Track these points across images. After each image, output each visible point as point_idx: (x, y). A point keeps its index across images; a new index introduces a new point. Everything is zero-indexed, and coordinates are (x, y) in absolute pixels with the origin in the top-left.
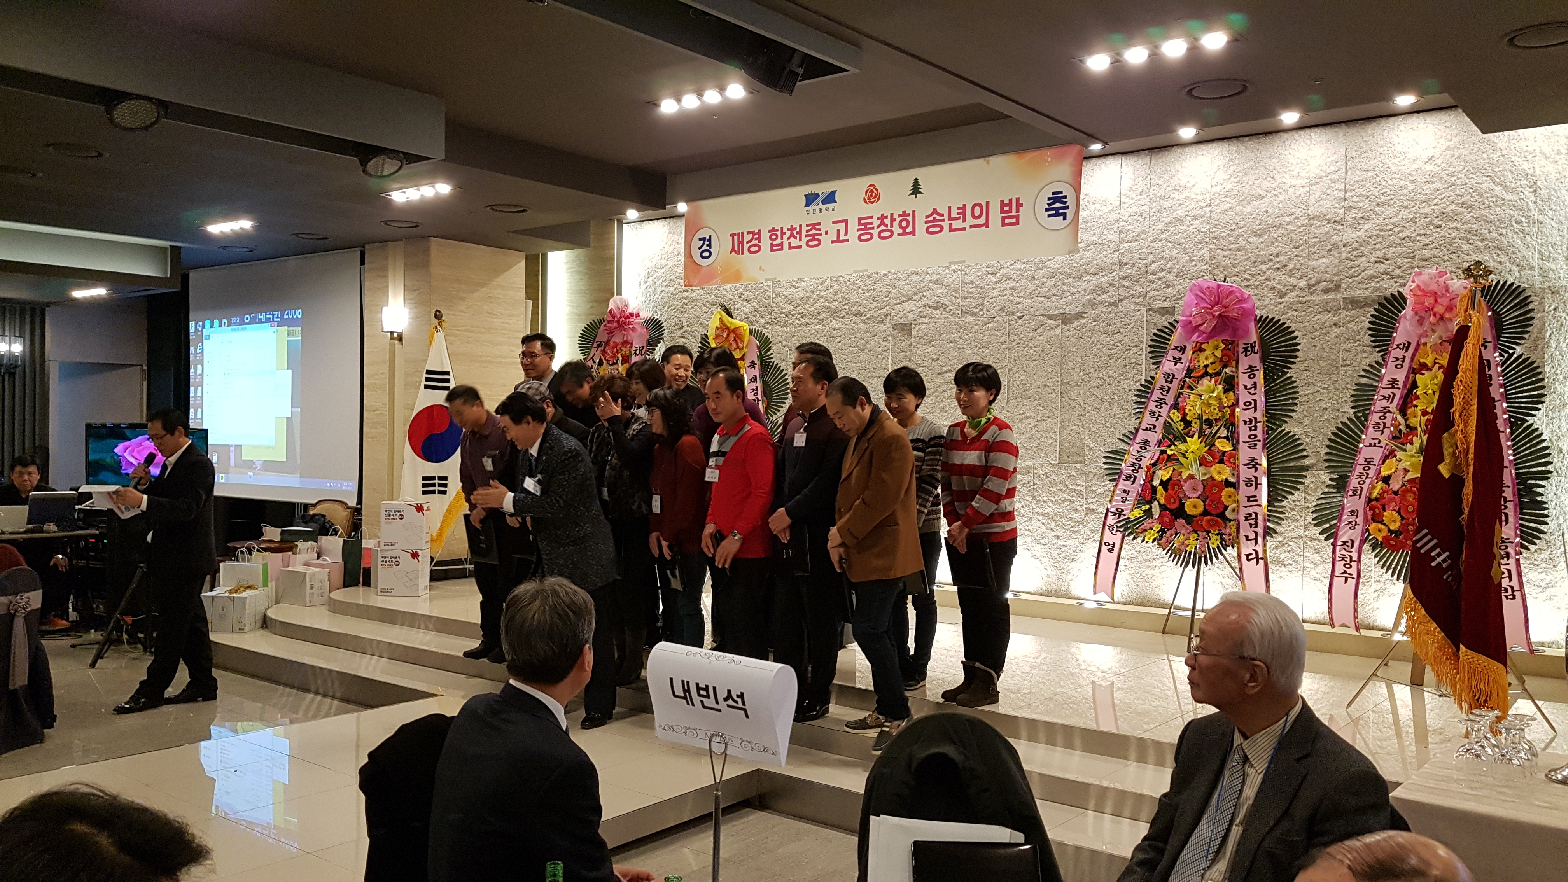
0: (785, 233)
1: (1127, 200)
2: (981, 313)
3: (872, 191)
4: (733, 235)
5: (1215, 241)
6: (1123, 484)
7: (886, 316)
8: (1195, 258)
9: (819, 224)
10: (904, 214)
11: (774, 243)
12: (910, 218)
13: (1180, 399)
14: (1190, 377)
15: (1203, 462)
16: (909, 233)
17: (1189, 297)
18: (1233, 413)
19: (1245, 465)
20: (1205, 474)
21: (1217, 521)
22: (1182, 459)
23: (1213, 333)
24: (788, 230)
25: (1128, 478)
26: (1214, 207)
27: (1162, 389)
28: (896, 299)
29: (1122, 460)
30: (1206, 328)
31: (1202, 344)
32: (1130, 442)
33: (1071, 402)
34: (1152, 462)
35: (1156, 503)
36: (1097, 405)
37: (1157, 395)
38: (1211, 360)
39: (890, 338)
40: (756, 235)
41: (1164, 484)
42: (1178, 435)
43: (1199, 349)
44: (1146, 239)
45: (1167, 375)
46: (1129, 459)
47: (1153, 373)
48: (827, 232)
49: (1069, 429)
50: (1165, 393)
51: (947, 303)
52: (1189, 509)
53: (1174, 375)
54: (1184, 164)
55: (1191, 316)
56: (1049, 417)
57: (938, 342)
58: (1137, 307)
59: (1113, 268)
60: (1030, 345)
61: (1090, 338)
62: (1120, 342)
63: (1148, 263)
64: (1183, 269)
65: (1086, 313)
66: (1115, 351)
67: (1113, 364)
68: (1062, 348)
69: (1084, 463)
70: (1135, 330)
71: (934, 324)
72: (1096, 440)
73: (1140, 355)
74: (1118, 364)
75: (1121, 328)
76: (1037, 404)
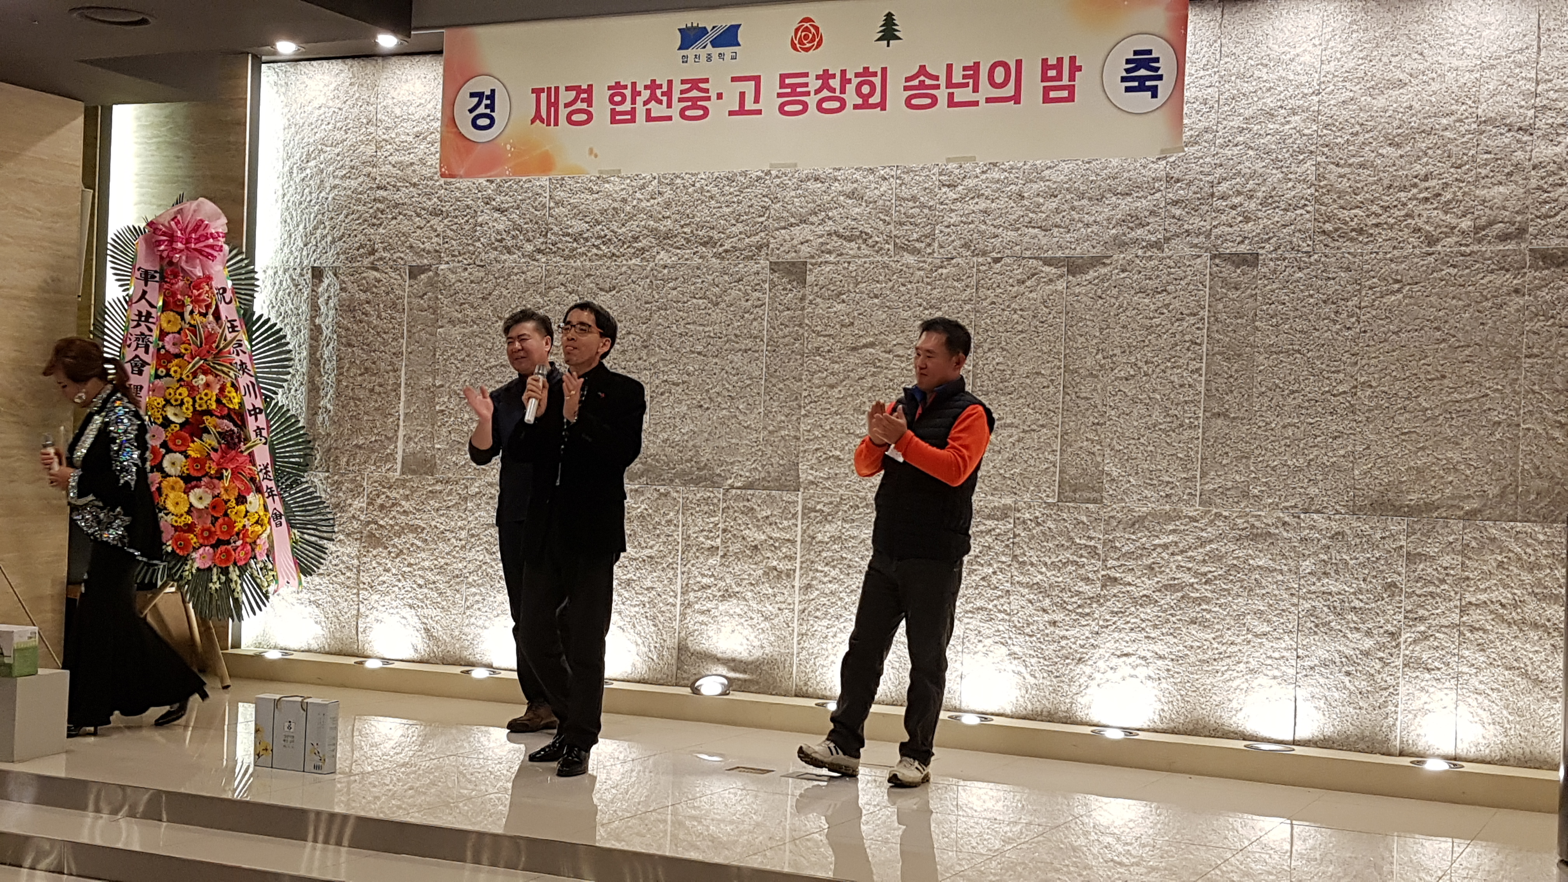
0: (639, 94)
2: (929, 250)
3: (805, 29)
4: (537, 92)
5: (1326, 150)
7: (760, 248)
9: (706, 81)
10: (866, 72)
11: (619, 108)
24: (646, 87)
33: (1081, 402)
39: (766, 286)
40: (585, 93)
44: (1212, 142)
48: (719, 96)
49: (1077, 446)
51: (869, 231)
56: (1043, 426)
57: (853, 295)
58: (1195, 252)
59: (1156, 185)
60: (1013, 306)
61: (1117, 298)
62: (1167, 306)
63: (1216, 181)
64: (1273, 193)
65: (1108, 257)
66: (1157, 321)
67: (1154, 342)
68: (1067, 313)
69: (1102, 502)
70: (1191, 287)
71: (846, 265)
72: (1123, 465)
73: (1198, 328)
74: (1161, 342)
75: (1169, 283)
76: (1023, 404)
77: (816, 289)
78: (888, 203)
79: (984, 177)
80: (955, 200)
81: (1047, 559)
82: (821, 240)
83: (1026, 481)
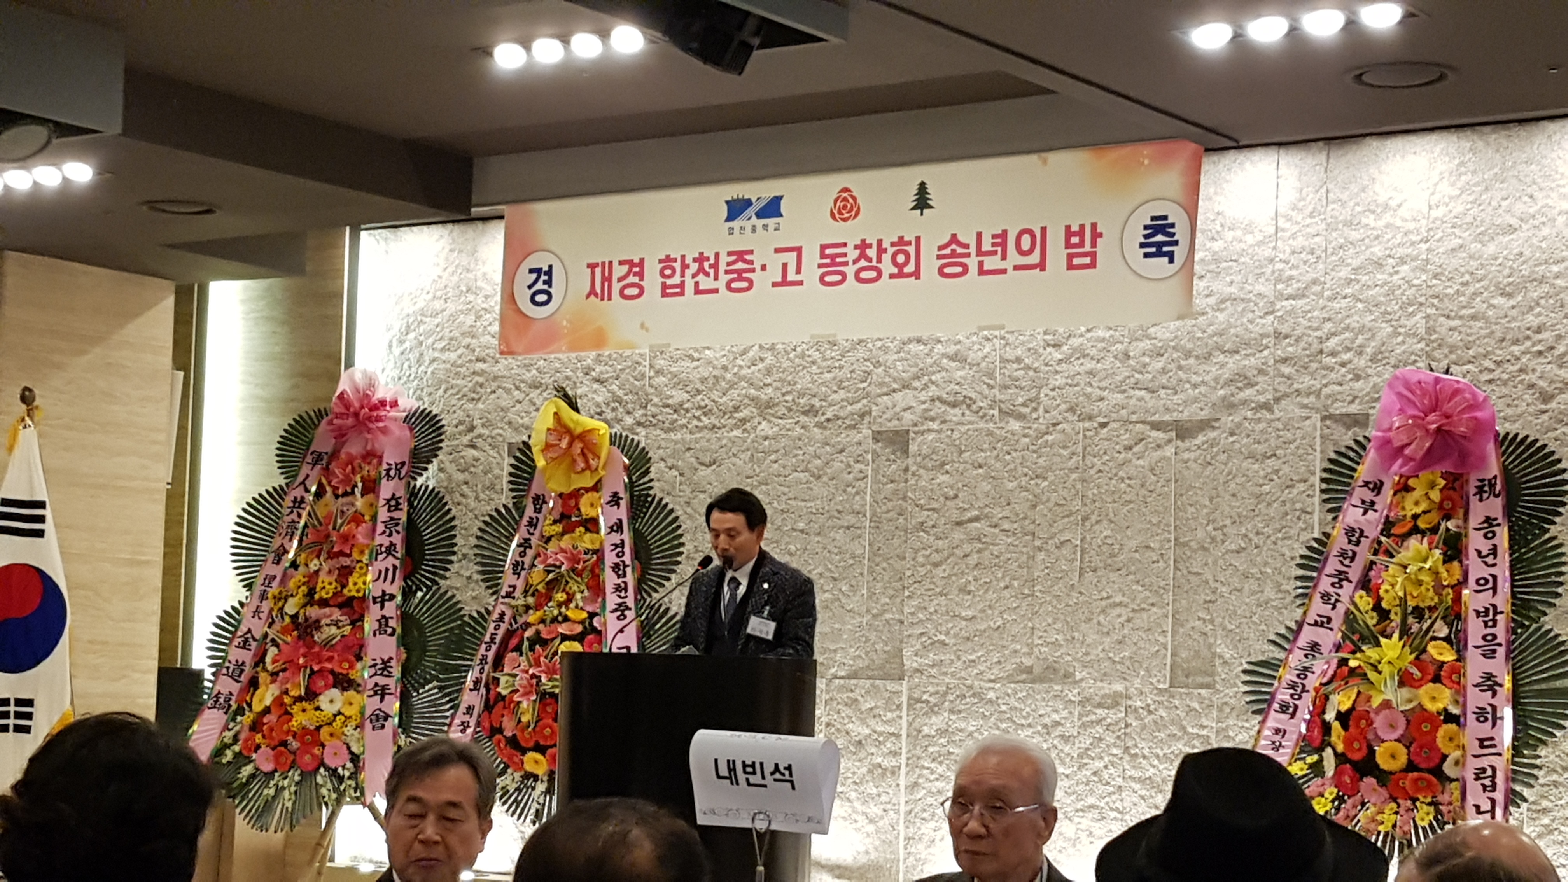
0: (688, 266)
1: (1287, 225)
2: (1034, 416)
3: (845, 199)
5: (1435, 301)
6: (1275, 719)
7: (862, 416)
8: (1402, 330)
9: (751, 252)
10: (901, 241)
11: (669, 282)
12: (911, 249)
13: (1372, 573)
14: (1388, 536)
15: (1405, 680)
16: (909, 275)
17: (1388, 398)
18: (1458, 599)
19: (1475, 686)
20: (1410, 701)
21: (1430, 784)
22: (1372, 675)
23: (1428, 460)
24: (695, 260)
25: (1284, 708)
26: (1432, 244)
27: (1342, 555)
28: (882, 384)
29: (1274, 677)
30: (1415, 451)
31: (1408, 478)
32: (1287, 646)
33: (1192, 578)
34: (1325, 680)
35: (1329, 750)
36: (1236, 583)
37: (1333, 565)
38: (1423, 506)
39: (869, 457)
40: (637, 267)
41: (1343, 718)
42: (1366, 633)
43: (1403, 488)
44: (1320, 295)
45: (1350, 531)
46: (1289, 676)
47: (1328, 530)
48: (764, 268)
49: (1189, 626)
50: (1347, 562)
51: (973, 395)
52: (1383, 762)
53: (1362, 531)
54: (1383, 167)
55: (1390, 429)
56: (1153, 605)
57: (957, 465)
58: (1304, 413)
59: (1264, 342)
60: (1121, 474)
61: (1226, 464)
62: (1277, 472)
63: (1324, 337)
64: (1383, 349)
65: (1218, 420)
66: (1266, 488)
67: (1264, 511)
68: (1176, 481)
69: (1214, 688)
70: (1301, 451)
71: (949, 433)
72: (1236, 647)
73: (1308, 496)
74: (1272, 512)
75: (1278, 447)
76: (1132, 581)
77: (919, 459)
78: (991, 365)
79: (1089, 335)
80: (1060, 361)
81: (1158, 751)
82: (923, 406)
83: (1136, 664)
